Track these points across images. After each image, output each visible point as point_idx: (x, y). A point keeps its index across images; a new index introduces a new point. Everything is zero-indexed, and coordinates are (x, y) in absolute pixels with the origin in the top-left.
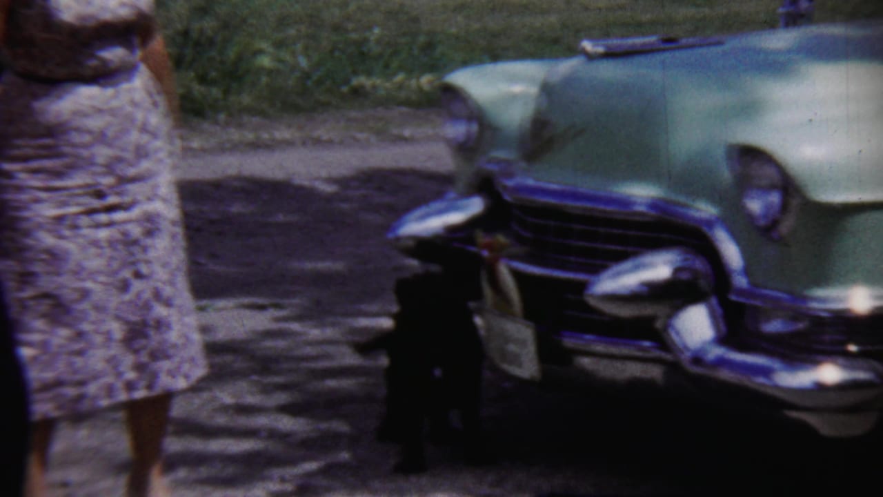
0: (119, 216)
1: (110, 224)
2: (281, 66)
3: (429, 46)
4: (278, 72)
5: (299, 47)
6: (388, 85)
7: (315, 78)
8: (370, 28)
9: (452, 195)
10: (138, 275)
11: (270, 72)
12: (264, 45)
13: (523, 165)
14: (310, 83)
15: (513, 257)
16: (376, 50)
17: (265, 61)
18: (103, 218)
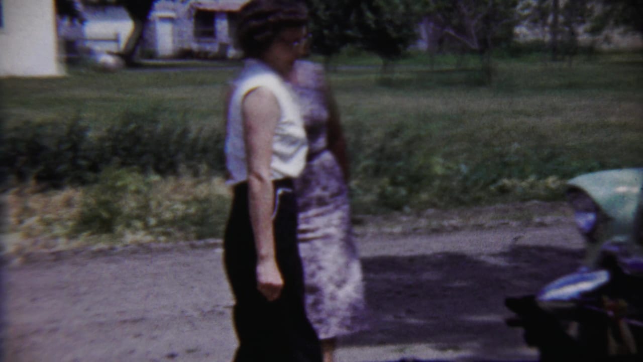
2: (449, 172)
3: (553, 156)
4: (447, 176)
5: (462, 158)
6: (524, 184)
7: (472, 180)
8: (510, 143)
9: (583, 269)
11: (441, 177)
12: (437, 159)
13: (637, 247)
14: (468, 184)
15: (631, 317)
16: (515, 159)
17: (438, 169)
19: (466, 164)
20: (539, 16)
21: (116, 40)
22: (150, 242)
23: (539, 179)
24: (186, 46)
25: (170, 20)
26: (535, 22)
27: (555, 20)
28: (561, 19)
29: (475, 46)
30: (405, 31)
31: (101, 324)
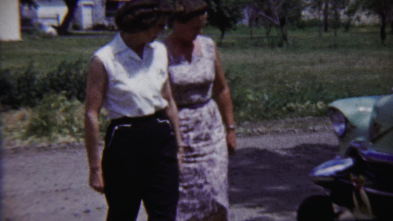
0: (198, 159)
1: (195, 162)
2: (257, 99)
3: (320, 89)
4: (256, 102)
5: (265, 90)
6: (303, 106)
7: (271, 104)
8: (295, 82)
9: (338, 157)
10: (206, 183)
11: (252, 102)
12: (249, 90)
13: (371, 144)
14: (269, 106)
15: (366, 186)
16: (297, 90)
17: (251, 97)
18: (193, 159)
19: (268, 94)
20: (317, 4)
21: (57, 18)
22: (73, 142)
23: (312, 103)
24: (101, 23)
25: (91, 6)
26: (314, 8)
27: (327, 6)
28: (330, 6)
29: (277, 23)
30: (235, 13)
31: (44, 193)
